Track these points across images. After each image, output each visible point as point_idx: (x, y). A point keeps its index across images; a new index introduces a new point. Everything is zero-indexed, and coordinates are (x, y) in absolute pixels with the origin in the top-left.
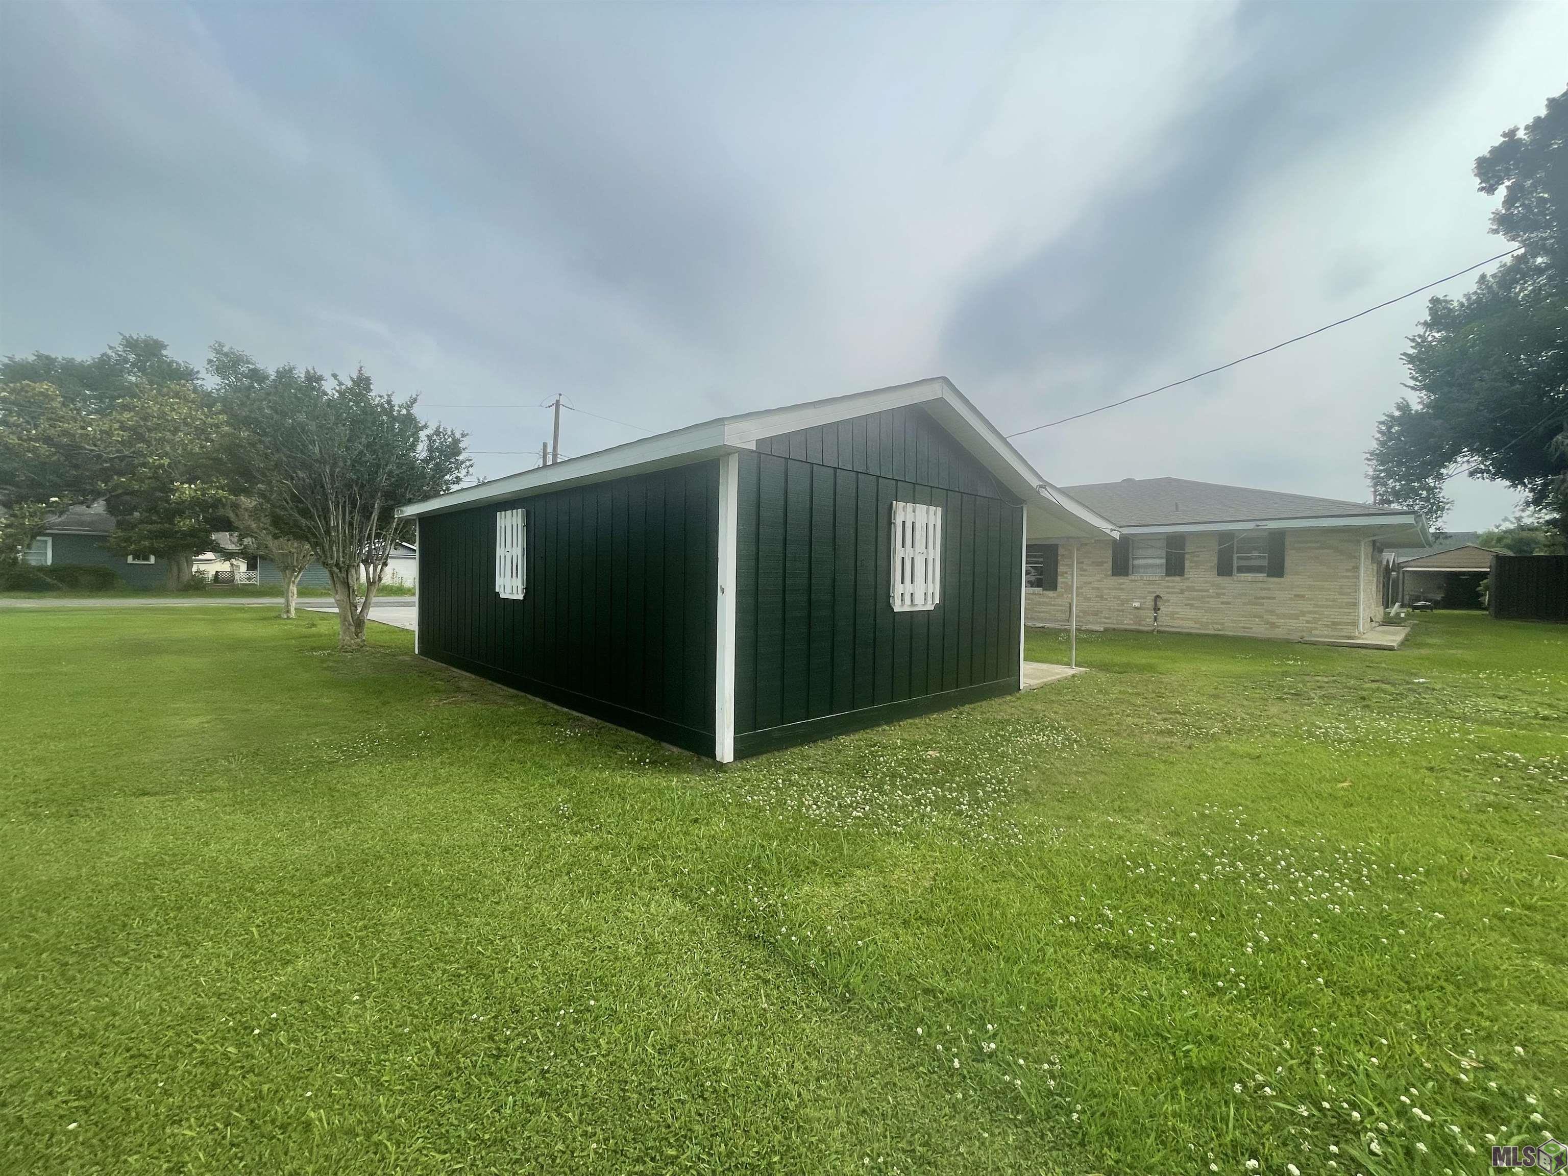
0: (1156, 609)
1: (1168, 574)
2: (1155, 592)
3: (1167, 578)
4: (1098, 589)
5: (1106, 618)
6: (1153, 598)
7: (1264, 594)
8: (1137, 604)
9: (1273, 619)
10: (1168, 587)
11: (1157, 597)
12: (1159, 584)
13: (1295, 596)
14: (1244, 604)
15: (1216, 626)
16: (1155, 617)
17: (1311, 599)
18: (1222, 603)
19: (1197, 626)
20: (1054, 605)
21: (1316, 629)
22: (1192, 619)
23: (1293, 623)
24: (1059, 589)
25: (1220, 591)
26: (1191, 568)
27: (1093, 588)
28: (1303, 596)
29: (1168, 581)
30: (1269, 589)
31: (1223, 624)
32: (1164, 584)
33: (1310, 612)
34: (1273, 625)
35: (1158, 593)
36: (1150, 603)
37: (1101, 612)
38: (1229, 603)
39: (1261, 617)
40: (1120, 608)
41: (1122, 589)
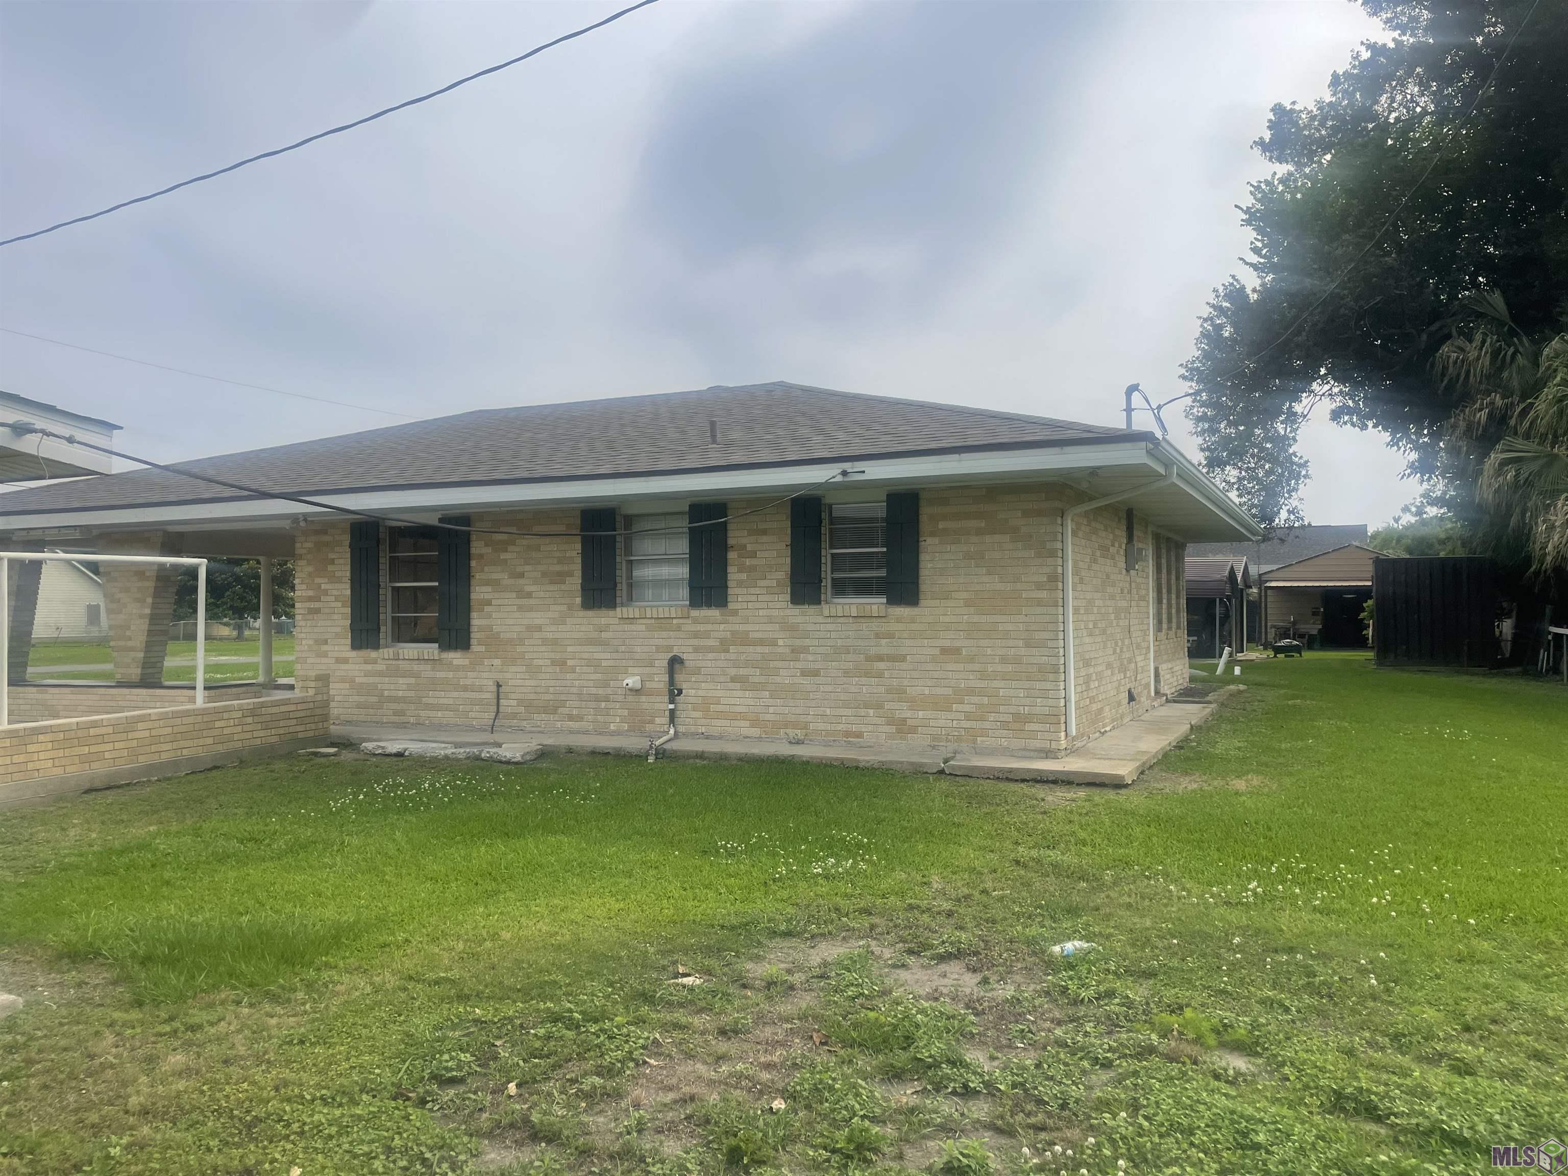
0: (674, 693)
1: (695, 602)
2: (669, 648)
3: (695, 613)
4: (555, 642)
5: (571, 718)
6: (665, 663)
7: (884, 647)
8: (632, 681)
9: (903, 711)
10: (696, 635)
11: (675, 663)
12: (678, 628)
13: (944, 651)
14: (847, 673)
15: (792, 732)
16: (672, 712)
17: (972, 659)
18: (804, 673)
19: (755, 732)
20: (465, 688)
21: (984, 733)
22: (742, 716)
23: (942, 721)
24: (475, 647)
25: (798, 642)
26: (740, 584)
27: (545, 642)
28: (956, 651)
29: (696, 621)
30: (890, 636)
31: (805, 726)
32: (689, 627)
33: (971, 691)
34: (902, 727)
35: (676, 651)
36: (660, 681)
37: (563, 703)
38: (815, 673)
39: (879, 706)
40: (601, 691)
41: (604, 643)
